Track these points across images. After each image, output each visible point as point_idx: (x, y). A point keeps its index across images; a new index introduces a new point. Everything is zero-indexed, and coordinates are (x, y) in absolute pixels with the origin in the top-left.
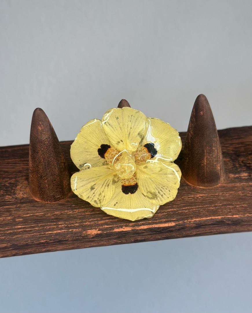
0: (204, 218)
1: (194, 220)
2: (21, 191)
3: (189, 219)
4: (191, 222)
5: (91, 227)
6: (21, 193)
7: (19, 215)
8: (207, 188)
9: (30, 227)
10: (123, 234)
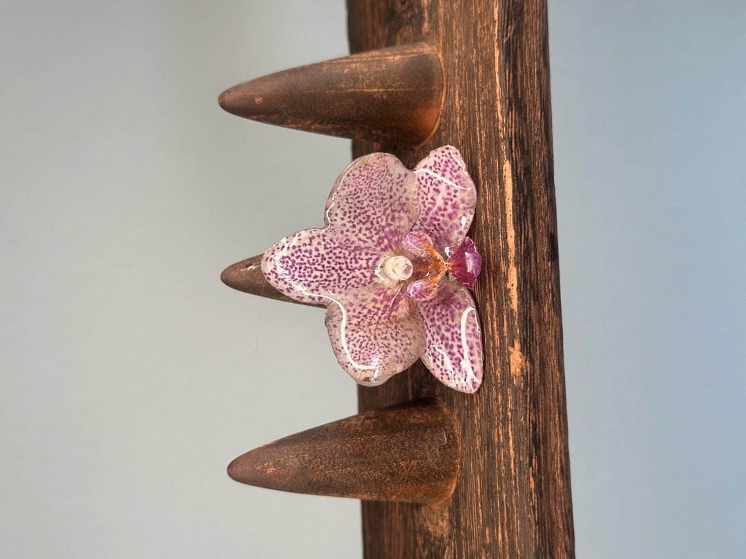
0: (498, 92)
1: (499, 115)
2: (437, 524)
3: (498, 128)
4: (503, 123)
5: (506, 364)
6: (441, 523)
8: (445, 84)
9: (502, 511)
10: (526, 287)
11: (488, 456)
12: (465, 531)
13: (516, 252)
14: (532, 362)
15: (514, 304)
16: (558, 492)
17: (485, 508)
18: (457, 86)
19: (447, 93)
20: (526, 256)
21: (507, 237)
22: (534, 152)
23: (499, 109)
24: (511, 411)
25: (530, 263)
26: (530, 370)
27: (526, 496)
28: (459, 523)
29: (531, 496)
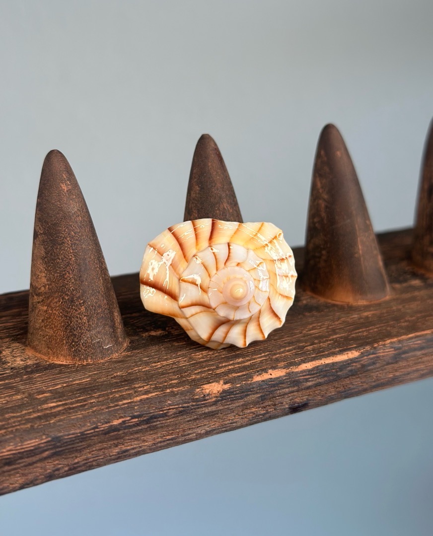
1: (388, 341)
3: (378, 342)
4: (385, 344)
5: (206, 381)
6: (18, 360)
10: (271, 387)
11: (116, 383)
13: (297, 373)
14: (215, 403)
15: (257, 379)
16: (106, 451)
17: (67, 389)
18: (379, 312)
19: (368, 305)
20: (293, 381)
21: (305, 363)
22: (366, 376)
23: (392, 340)
25: (288, 388)
26: (209, 402)
27: (105, 418)
28: (32, 372)
29: (106, 423)
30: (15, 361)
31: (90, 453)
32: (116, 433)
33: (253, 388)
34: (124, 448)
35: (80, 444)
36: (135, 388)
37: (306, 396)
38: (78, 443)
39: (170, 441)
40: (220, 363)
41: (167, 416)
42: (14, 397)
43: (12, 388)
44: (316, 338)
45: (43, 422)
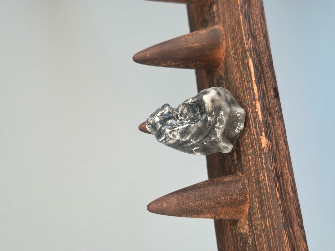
0: (243, 32)
1: (245, 41)
2: (244, 228)
3: (245, 46)
4: (246, 44)
5: (260, 144)
7: (260, 226)
8: (225, 38)
9: (267, 211)
10: (265, 110)
11: (259, 188)
12: (255, 227)
13: (259, 95)
14: (271, 141)
15: (260, 117)
16: (291, 199)
17: (261, 212)
18: (229, 37)
19: (226, 42)
20: (263, 97)
21: (254, 90)
22: (262, 54)
23: (245, 39)
24: (265, 164)
25: (266, 100)
26: (271, 145)
27: (276, 200)
28: (252, 224)
29: (278, 200)
30: (246, 229)
31: (292, 207)
32: (283, 195)
33: (265, 120)
34: (291, 189)
35: (287, 213)
36: (262, 180)
37: (270, 89)
38: (287, 214)
39: (289, 165)
40: (252, 133)
41: (276, 168)
42: (263, 238)
43: (259, 237)
44: (242, 78)
45: (276, 231)
